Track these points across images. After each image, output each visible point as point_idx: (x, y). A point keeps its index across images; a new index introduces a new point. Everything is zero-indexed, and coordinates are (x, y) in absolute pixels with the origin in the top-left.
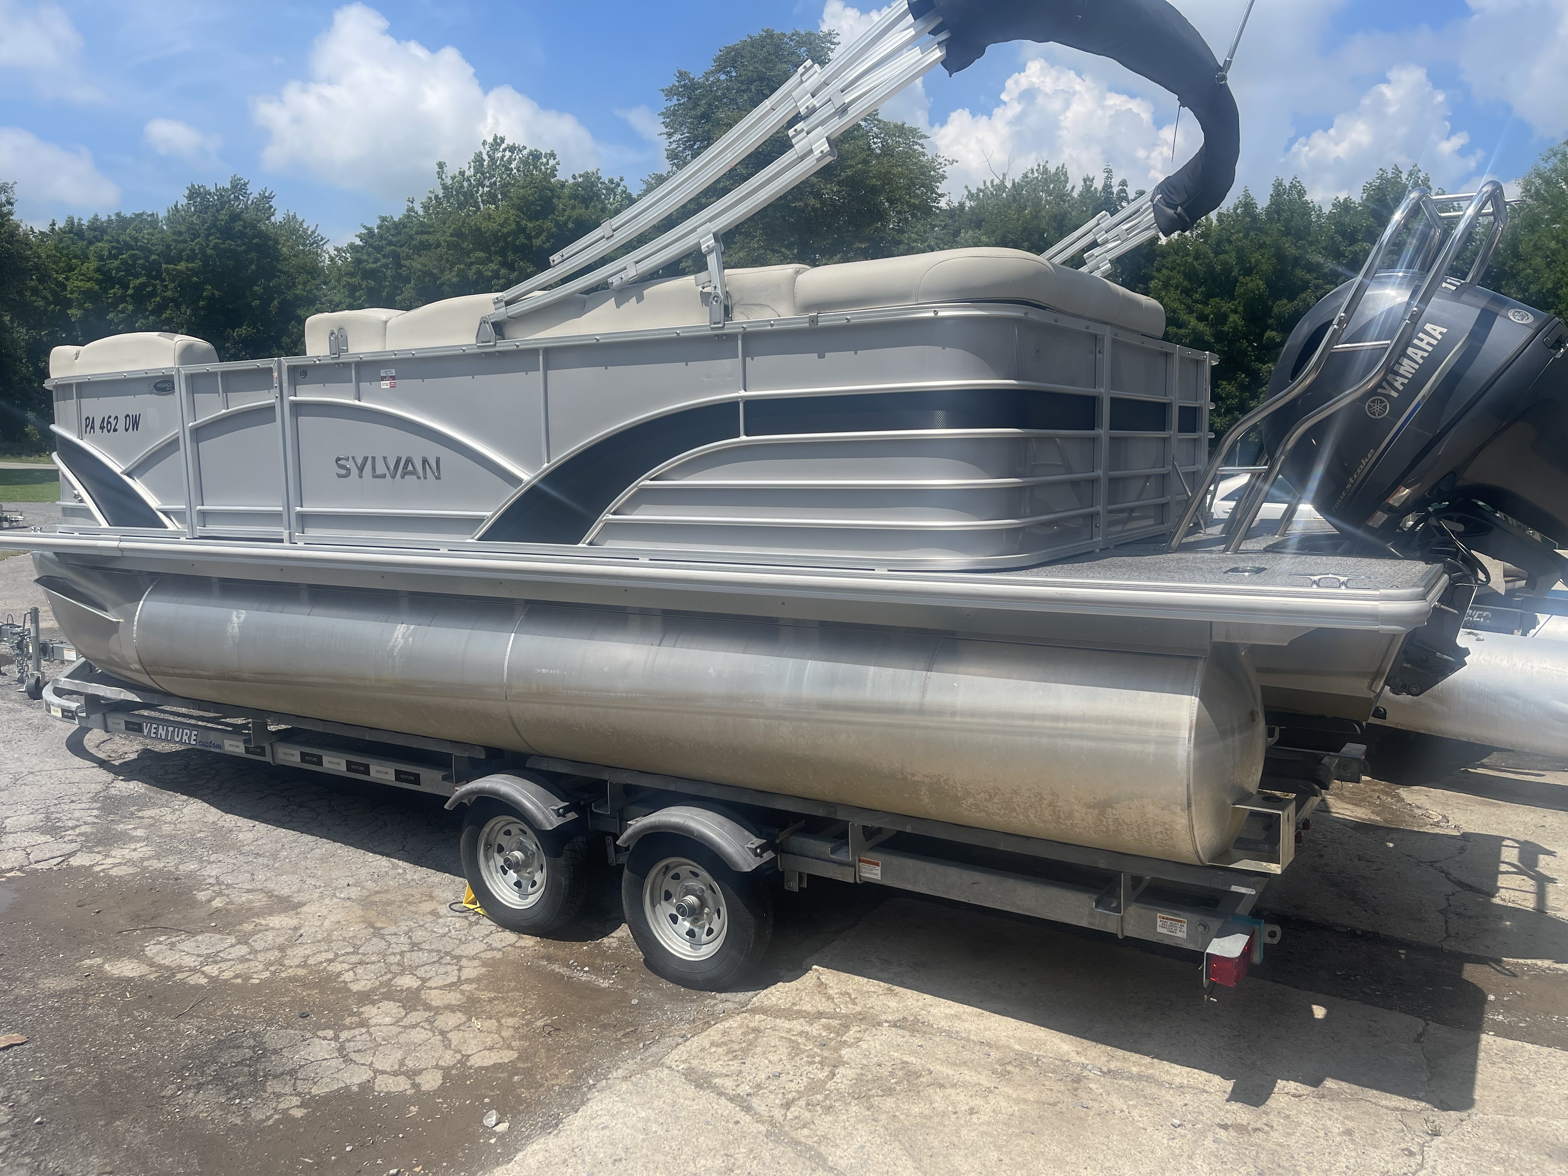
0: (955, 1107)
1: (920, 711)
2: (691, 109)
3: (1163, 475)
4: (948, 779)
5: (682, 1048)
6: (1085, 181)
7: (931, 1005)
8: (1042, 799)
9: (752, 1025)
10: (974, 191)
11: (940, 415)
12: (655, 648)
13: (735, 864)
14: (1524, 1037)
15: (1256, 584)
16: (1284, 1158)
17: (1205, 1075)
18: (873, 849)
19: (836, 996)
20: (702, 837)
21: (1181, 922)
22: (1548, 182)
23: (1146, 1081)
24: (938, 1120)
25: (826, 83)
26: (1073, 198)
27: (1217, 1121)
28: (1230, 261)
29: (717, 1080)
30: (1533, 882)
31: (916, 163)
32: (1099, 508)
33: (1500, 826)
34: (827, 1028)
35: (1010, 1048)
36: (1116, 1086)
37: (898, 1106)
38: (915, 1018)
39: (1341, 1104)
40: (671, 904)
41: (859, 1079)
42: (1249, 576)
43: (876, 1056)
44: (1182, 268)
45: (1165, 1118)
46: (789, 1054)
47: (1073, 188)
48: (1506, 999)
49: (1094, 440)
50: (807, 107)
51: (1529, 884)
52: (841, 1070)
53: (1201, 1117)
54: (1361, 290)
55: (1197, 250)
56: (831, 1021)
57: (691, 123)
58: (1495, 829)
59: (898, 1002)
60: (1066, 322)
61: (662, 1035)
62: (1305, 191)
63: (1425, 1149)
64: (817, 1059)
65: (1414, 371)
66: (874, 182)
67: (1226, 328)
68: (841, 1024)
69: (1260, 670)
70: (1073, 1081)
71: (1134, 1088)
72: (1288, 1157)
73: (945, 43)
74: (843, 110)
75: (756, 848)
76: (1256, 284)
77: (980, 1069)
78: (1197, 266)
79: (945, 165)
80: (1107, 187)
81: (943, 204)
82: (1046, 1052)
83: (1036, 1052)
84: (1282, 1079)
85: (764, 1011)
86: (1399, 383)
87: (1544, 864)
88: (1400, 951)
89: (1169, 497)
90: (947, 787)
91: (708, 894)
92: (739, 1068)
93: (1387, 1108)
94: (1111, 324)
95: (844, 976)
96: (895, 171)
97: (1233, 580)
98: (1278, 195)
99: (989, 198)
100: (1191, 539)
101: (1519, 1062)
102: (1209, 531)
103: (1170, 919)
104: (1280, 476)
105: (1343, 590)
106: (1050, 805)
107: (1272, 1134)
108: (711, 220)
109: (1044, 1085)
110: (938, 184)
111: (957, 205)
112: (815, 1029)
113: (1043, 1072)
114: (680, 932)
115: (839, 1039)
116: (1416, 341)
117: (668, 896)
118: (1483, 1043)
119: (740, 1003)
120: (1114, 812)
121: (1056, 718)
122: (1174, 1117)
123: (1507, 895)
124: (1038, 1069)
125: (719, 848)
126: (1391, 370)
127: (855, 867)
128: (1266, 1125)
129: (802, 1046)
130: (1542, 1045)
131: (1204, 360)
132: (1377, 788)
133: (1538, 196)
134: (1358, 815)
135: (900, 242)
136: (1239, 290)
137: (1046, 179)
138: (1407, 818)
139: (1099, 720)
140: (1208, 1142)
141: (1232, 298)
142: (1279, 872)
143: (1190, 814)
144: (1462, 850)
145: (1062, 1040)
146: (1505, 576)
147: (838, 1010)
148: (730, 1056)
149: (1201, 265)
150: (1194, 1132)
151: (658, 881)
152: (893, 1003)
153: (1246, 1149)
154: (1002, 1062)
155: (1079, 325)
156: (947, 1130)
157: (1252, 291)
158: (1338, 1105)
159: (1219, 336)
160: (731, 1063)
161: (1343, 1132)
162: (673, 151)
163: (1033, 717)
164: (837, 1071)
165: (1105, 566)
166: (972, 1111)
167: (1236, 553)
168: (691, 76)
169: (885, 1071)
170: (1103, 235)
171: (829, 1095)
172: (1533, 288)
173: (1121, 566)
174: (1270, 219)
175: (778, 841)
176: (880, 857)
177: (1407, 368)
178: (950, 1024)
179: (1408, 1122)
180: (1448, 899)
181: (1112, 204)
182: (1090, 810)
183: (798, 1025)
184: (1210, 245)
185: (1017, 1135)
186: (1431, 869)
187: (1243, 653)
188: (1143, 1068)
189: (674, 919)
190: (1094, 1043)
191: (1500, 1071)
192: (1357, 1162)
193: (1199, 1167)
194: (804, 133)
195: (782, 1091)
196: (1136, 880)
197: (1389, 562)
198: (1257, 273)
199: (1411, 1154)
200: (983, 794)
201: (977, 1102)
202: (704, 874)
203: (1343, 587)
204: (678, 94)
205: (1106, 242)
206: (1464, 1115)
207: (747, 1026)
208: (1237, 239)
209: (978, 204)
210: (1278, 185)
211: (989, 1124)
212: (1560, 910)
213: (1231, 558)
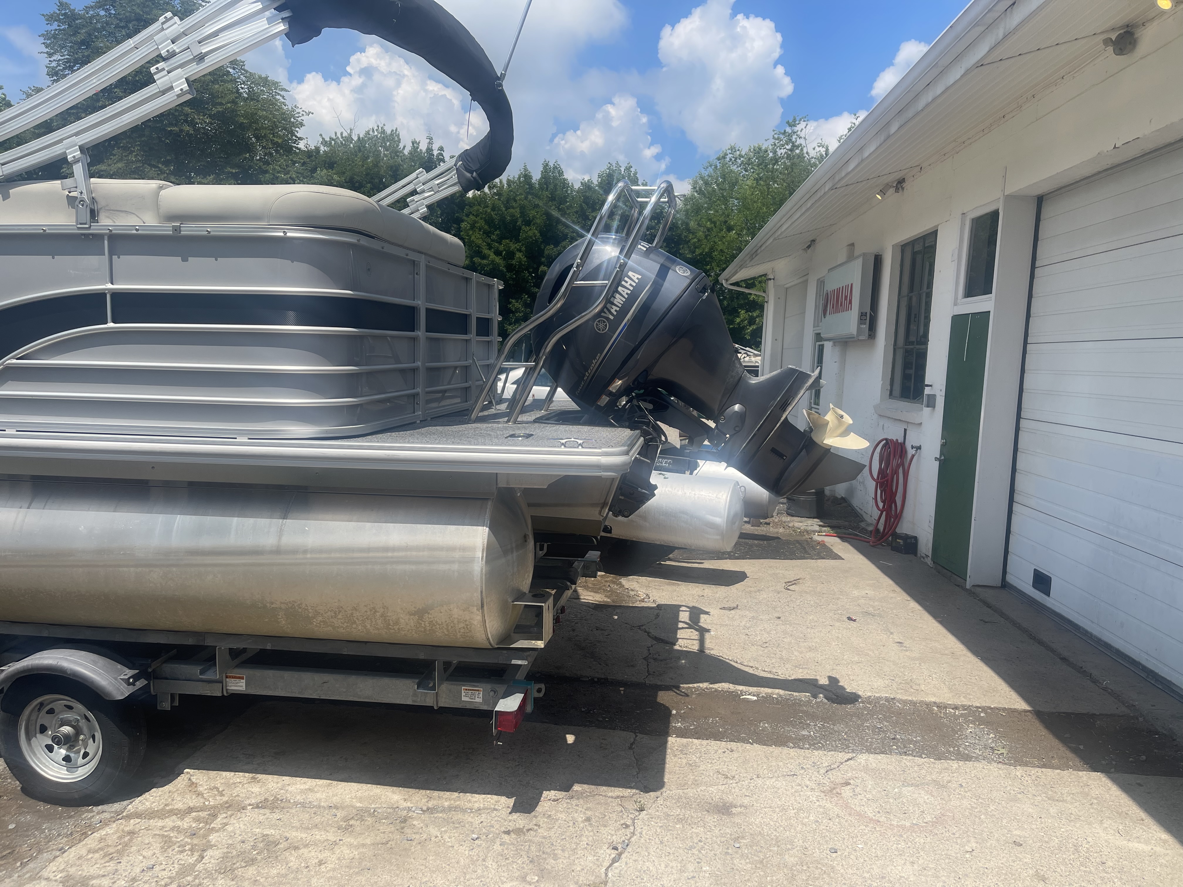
0: (307, 864)
1: (277, 551)
2: (71, 35)
3: (466, 366)
4: (301, 604)
5: (59, 859)
6: (413, 143)
7: (289, 785)
8: (376, 611)
9: (127, 829)
10: (328, 139)
11: (291, 314)
12: (23, 511)
13: (108, 694)
14: (693, 735)
15: (526, 446)
16: (547, 846)
17: (495, 797)
18: (238, 666)
19: (205, 792)
20: (75, 674)
21: (478, 690)
22: (706, 183)
23: (454, 810)
24: (292, 876)
25: (184, 34)
26: (404, 155)
27: (503, 829)
28: (516, 214)
29: (94, 882)
30: (697, 633)
31: (278, 110)
32: (419, 390)
33: (679, 598)
34: (197, 820)
35: (352, 807)
36: (433, 819)
37: (259, 872)
38: (275, 797)
39: (584, 800)
40: (47, 736)
41: (225, 857)
42: (522, 440)
43: (240, 835)
44: (484, 216)
45: (467, 835)
46: (162, 848)
47: (404, 147)
48: (682, 712)
49: (414, 339)
50: (168, 51)
51: (695, 634)
52: (209, 853)
53: (492, 829)
54: (590, 244)
55: (493, 204)
56: (200, 813)
57: (71, 47)
58: (676, 601)
59: (261, 787)
60: (389, 249)
61: (40, 852)
62: (563, 172)
63: (636, 821)
64: (187, 848)
65: (622, 303)
66: (242, 120)
67: (514, 262)
68: (209, 815)
69: (530, 505)
70: (401, 822)
71: (446, 818)
72: (549, 845)
73: (288, 20)
74: (201, 58)
75: (129, 678)
76: (532, 232)
77: (328, 828)
78: (494, 216)
79: (303, 115)
80: (429, 150)
81: (301, 145)
82: (381, 804)
83: (373, 806)
84: (546, 790)
85: (138, 815)
86: (614, 310)
87: (704, 621)
88: (621, 689)
89: (470, 382)
90: (300, 610)
91: (83, 723)
92: (115, 868)
93: (612, 797)
94: (425, 254)
95: (213, 774)
96: (261, 113)
97: (511, 443)
98: (545, 172)
99: (339, 147)
100: (486, 413)
101: (690, 752)
102: (498, 407)
103: (471, 690)
104: (543, 370)
105: (580, 449)
106: (382, 616)
107: (539, 831)
108: (77, 134)
109: (379, 830)
110: (297, 129)
111: (313, 148)
112: (186, 823)
113: (378, 820)
114: (56, 759)
115: (208, 827)
116: (623, 283)
117: (43, 729)
118: (669, 743)
119: (116, 812)
120: (430, 616)
121: (386, 549)
122: (473, 834)
123: (683, 643)
124: (374, 818)
125: (92, 682)
126: (609, 301)
127: (222, 683)
128: (536, 825)
129: (174, 839)
130: (703, 739)
131: (493, 285)
132: (608, 579)
133: (700, 192)
134: (597, 599)
135: (266, 172)
136: (522, 235)
137: (383, 137)
138: (626, 598)
139: (418, 548)
140: (497, 847)
141: (518, 241)
142: (542, 646)
143: (483, 613)
144: (657, 616)
145: (393, 792)
146: (680, 437)
147: (207, 803)
148: (107, 859)
149: (496, 215)
150: (487, 841)
151: (33, 717)
152: (256, 789)
153: (522, 845)
154: (346, 819)
155: (401, 253)
156: (300, 882)
157: (531, 237)
158: (581, 801)
159: (510, 268)
160: (107, 864)
161: (585, 820)
162: (53, 68)
163: (369, 550)
164: (205, 854)
165: (423, 434)
166: (321, 863)
167: (515, 423)
168: (72, 7)
169: (248, 846)
170: (421, 186)
171: (198, 875)
172: (698, 251)
173: (434, 434)
174: (541, 188)
175: (150, 670)
176: (246, 672)
177: (619, 300)
178: (304, 796)
179: (626, 804)
180: (649, 650)
181: (433, 163)
182: (412, 617)
183: (169, 822)
184: (503, 202)
185: (357, 873)
186: (639, 631)
187: (519, 494)
188: (452, 802)
189: (50, 749)
190: (417, 790)
191: (680, 760)
192: (593, 839)
193: (490, 866)
194: (165, 72)
195: (155, 880)
196: (447, 665)
197: (609, 429)
198: (534, 225)
199: (627, 826)
200: (329, 613)
201: (325, 855)
202: (79, 707)
203: (580, 447)
204: (59, 20)
205: (423, 191)
206: (658, 793)
207: (123, 831)
208: (520, 200)
209: (331, 150)
210: (546, 165)
211: (334, 870)
212: (713, 649)
213: (511, 427)
